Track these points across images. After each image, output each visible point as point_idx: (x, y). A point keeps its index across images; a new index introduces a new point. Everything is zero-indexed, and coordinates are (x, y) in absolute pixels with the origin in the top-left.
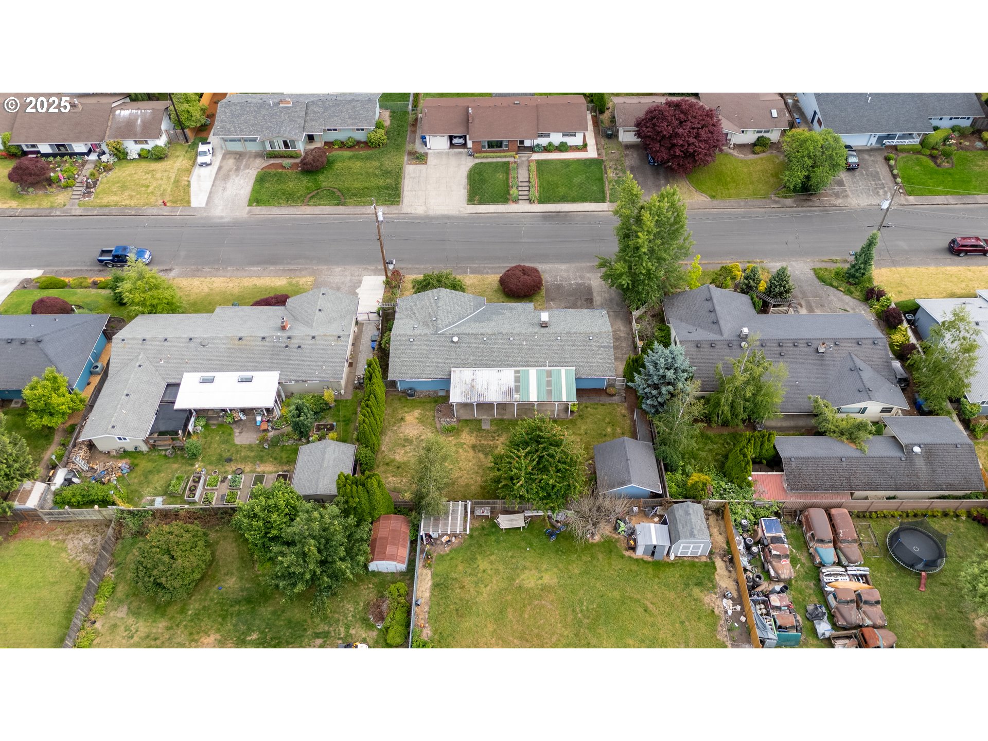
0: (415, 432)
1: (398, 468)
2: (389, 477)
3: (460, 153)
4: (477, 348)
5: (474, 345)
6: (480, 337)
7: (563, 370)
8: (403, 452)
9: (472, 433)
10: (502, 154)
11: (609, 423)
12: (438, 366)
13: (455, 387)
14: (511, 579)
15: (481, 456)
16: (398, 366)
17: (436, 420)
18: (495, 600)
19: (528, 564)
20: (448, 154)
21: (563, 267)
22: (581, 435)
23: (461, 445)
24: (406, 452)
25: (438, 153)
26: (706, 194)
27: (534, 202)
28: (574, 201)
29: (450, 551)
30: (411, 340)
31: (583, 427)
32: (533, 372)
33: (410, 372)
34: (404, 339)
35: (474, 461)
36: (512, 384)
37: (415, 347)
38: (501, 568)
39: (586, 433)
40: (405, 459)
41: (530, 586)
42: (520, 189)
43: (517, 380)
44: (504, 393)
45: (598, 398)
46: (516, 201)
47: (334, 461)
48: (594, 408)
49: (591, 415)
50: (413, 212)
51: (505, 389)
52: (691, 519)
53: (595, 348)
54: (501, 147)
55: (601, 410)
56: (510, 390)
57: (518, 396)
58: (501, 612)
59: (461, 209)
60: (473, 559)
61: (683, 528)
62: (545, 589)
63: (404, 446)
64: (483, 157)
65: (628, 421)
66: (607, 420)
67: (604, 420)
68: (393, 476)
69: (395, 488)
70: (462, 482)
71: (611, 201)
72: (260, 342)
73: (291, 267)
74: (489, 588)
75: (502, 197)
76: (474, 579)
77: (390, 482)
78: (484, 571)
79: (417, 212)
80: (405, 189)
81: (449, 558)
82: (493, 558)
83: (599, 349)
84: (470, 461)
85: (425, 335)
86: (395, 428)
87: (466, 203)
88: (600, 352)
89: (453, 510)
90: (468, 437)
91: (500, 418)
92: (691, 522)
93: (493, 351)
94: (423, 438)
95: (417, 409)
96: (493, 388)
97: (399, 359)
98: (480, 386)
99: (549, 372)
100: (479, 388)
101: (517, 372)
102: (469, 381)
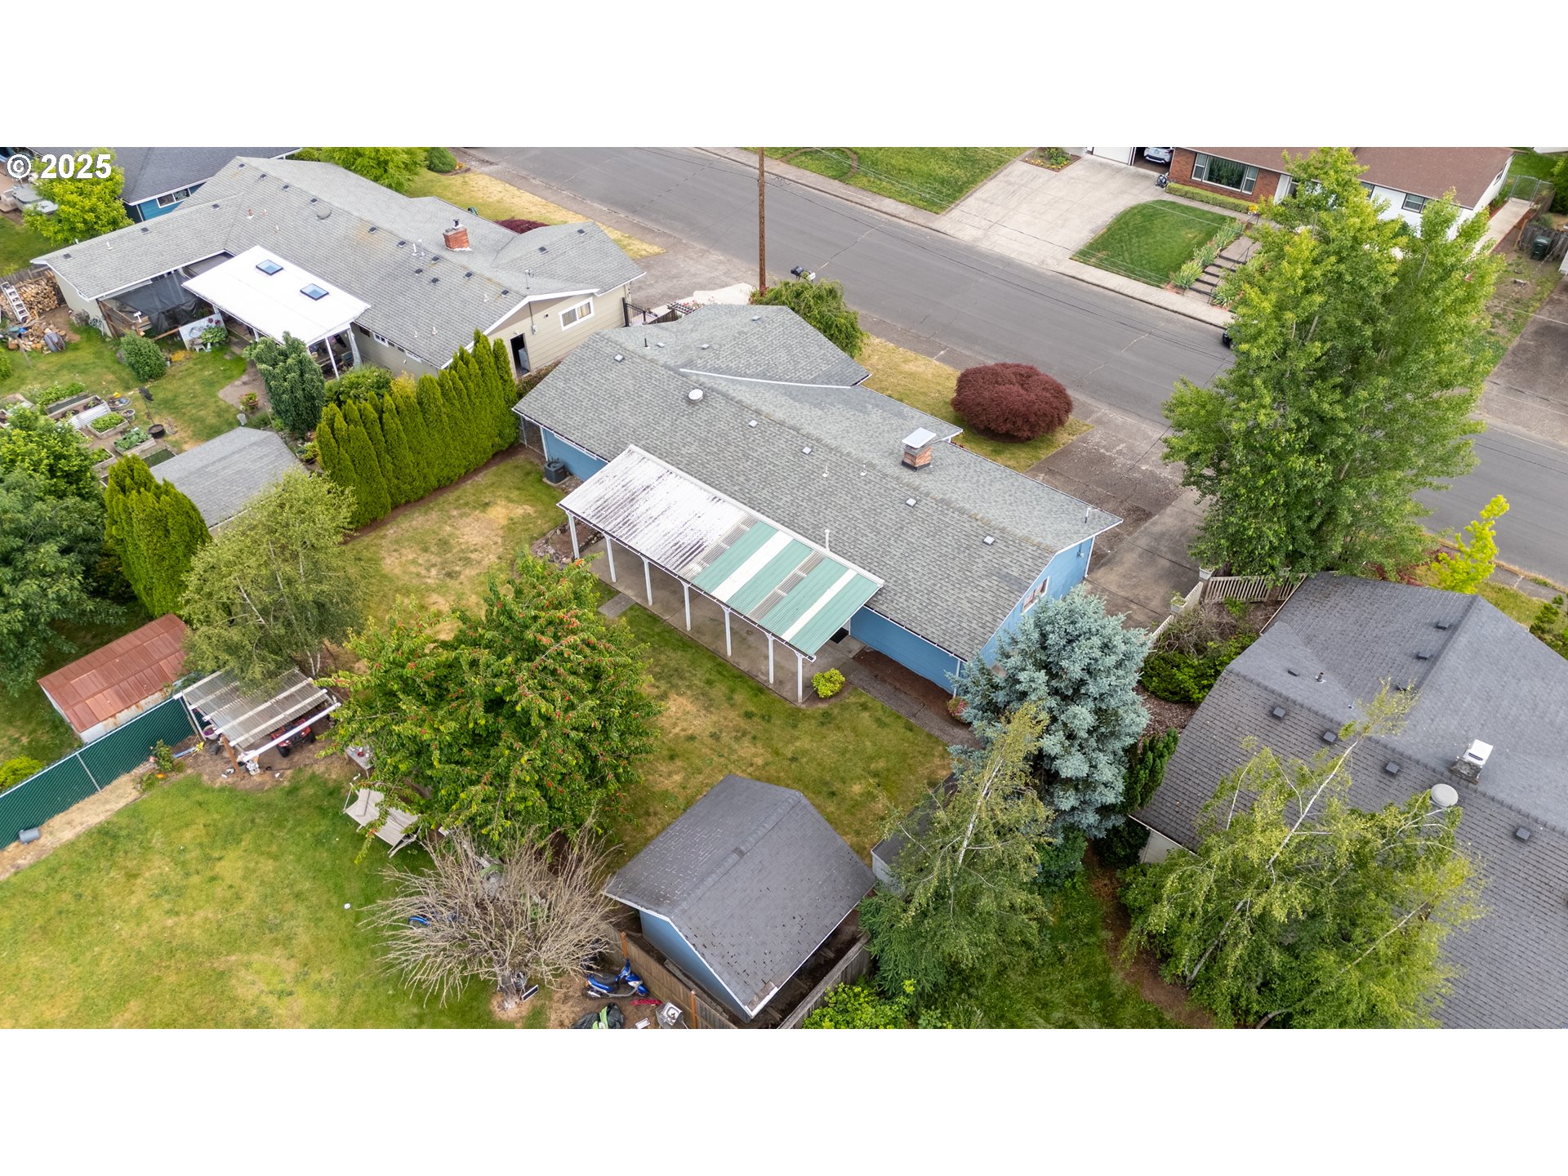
0: (477, 540)
3: (1146, 177)
5: (722, 425)
6: (748, 416)
7: (853, 571)
10: (1231, 200)
11: (876, 775)
12: (616, 430)
13: (600, 481)
14: (231, 941)
16: (553, 393)
17: (539, 541)
18: (141, 957)
19: (304, 938)
20: (1119, 170)
22: (777, 753)
24: (414, 562)
25: (1101, 164)
27: (1221, 304)
29: (222, 789)
30: (619, 358)
31: (804, 743)
32: (782, 538)
33: (560, 416)
34: (609, 350)
36: (713, 540)
37: (611, 376)
38: (248, 900)
39: (794, 759)
41: (240, 991)
42: (1211, 269)
43: (734, 538)
44: (678, 546)
45: (916, 708)
46: (1181, 289)
48: (878, 720)
49: (854, 730)
50: (951, 232)
51: (689, 539)
53: (978, 568)
54: (1237, 184)
55: (892, 737)
56: (697, 548)
57: (698, 569)
59: (1049, 261)
60: (231, 837)
64: (1185, 195)
66: (881, 764)
67: (871, 759)
72: (392, 246)
73: (650, 225)
74: (170, 921)
75: (1158, 270)
76: (175, 877)
78: (213, 879)
79: (960, 235)
80: (978, 194)
81: (199, 798)
82: (267, 866)
83: (988, 576)
85: (652, 361)
86: (455, 513)
87: (1069, 255)
88: (984, 583)
89: (291, 695)
91: (657, 610)
93: (747, 457)
94: (473, 556)
95: (532, 506)
96: (668, 525)
97: (566, 381)
98: (646, 506)
99: (819, 560)
100: (641, 507)
101: (751, 522)
102: (637, 485)
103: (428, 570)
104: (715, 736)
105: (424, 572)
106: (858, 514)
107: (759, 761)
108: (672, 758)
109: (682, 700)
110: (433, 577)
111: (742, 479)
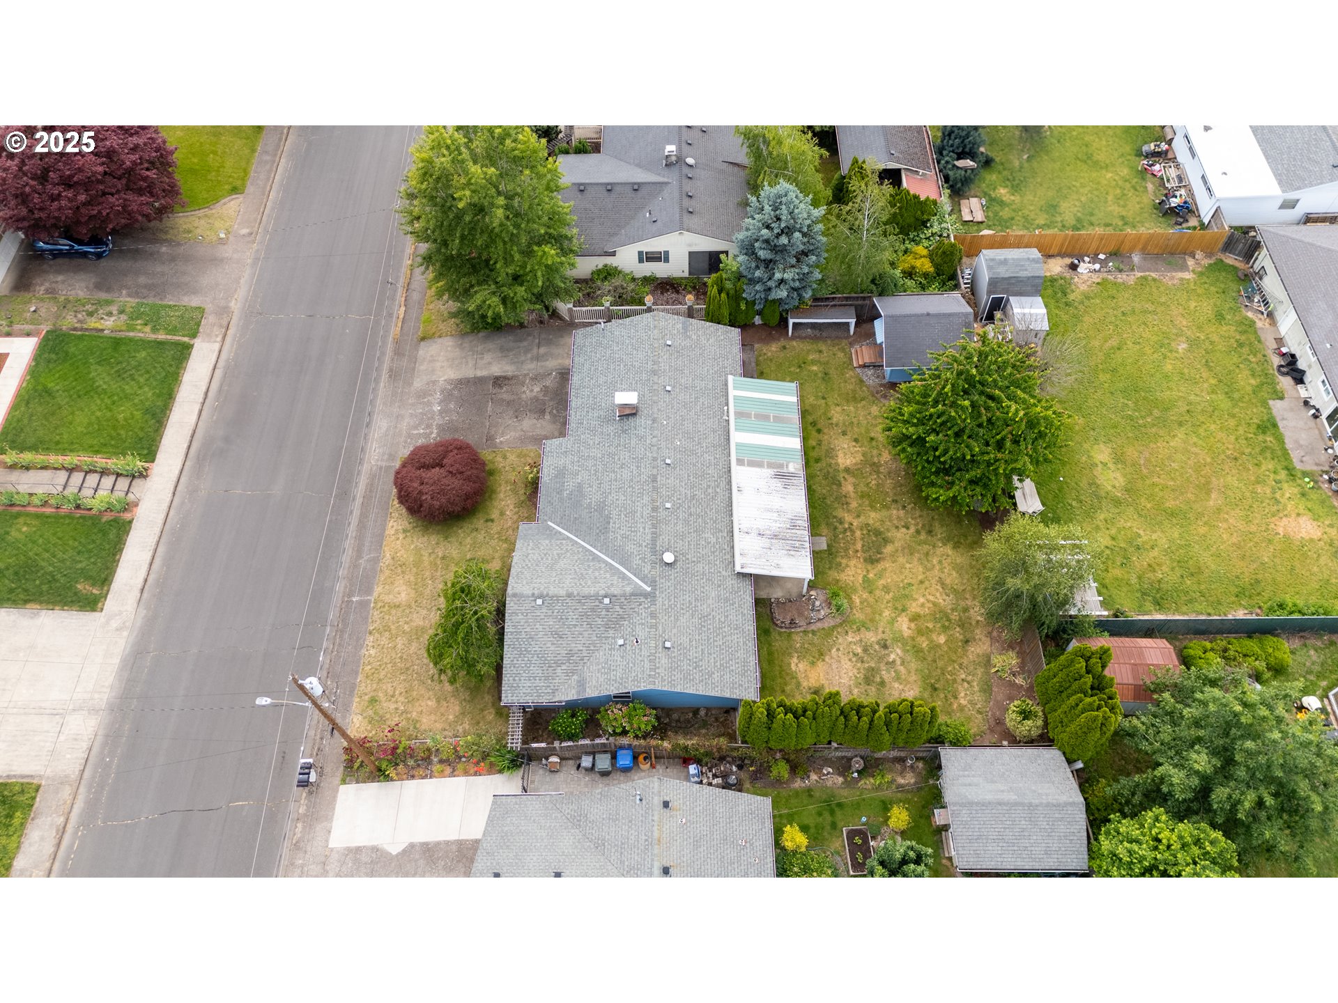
0: (847, 664)
1: (935, 689)
2: (960, 705)
4: (687, 522)
5: (680, 527)
6: (662, 514)
7: (732, 393)
8: (896, 685)
9: (840, 564)
12: (727, 600)
13: (778, 566)
15: (889, 549)
17: (813, 627)
18: (1159, 523)
19: (1087, 480)
21: (381, 425)
23: (868, 584)
24: (898, 678)
26: (224, 197)
27: (145, 470)
28: (167, 396)
30: (666, 647)
32: (737, 437)
33: (741, 654)
34: (664, 661)
35: (901, 560)
36: (766, 472)
37: (685, 640)
38: (1102, 517)
39: (824, 398)
40: (913, 678)
41: (1122, 478)
43: (758, 464)
44: (786, 487)
46: (128, 505)
47: (993, 782)
51: (778, 484)
52: (1013, 259)
53: (687, 343)
56: (779, 476)
57: (793, 465)
58: (1173, 514)
61: (1026, 270)
62: (1119, 458)
63: (882, 683)
65: (794, 343)
68: (956, 698)
69: (983, 690)
70: (952, 578)
71: (194, 336)
74: (1141, 532)
76: (1131, 551)
77: (970, 702)
78: (1113, 539)
84: (903, 567)
87: (96, 614)
88: (694, 337)
90: (850, 571)
92: (1018, 259)
93: (693, 497)
94: (859, 650)
95: (789, 664)
96: (777, 502)
97: (711, 674)
98: (774, 524)
99: (739, 415)
100: (775, 527)
101: (740, 462)
102: (765, 542)
103: (894, 662)
104: (844, 433)
105: (898, 662)
106: (692, 413)
107: (838, 409)
108: (872, 439)
109: (840, 461)
110: (895, 654)
111: (710, 491)
